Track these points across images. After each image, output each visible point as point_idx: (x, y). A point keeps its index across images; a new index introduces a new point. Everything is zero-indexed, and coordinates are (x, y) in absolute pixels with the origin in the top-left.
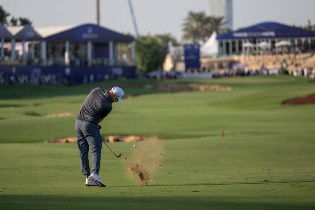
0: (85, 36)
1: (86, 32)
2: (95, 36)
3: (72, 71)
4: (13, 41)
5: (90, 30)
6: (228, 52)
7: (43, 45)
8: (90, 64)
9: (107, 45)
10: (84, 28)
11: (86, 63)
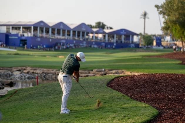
0: (122, 33)
1: (122, 31)
2: (125, 33)
3: (116, 44)
4: (94, 33)
5: (123, 31)
6: (173, 40)
7: (107, 36)
8: (123, 42)
9: (129, 36)
10: (122, 30)
11: (122, 42)
